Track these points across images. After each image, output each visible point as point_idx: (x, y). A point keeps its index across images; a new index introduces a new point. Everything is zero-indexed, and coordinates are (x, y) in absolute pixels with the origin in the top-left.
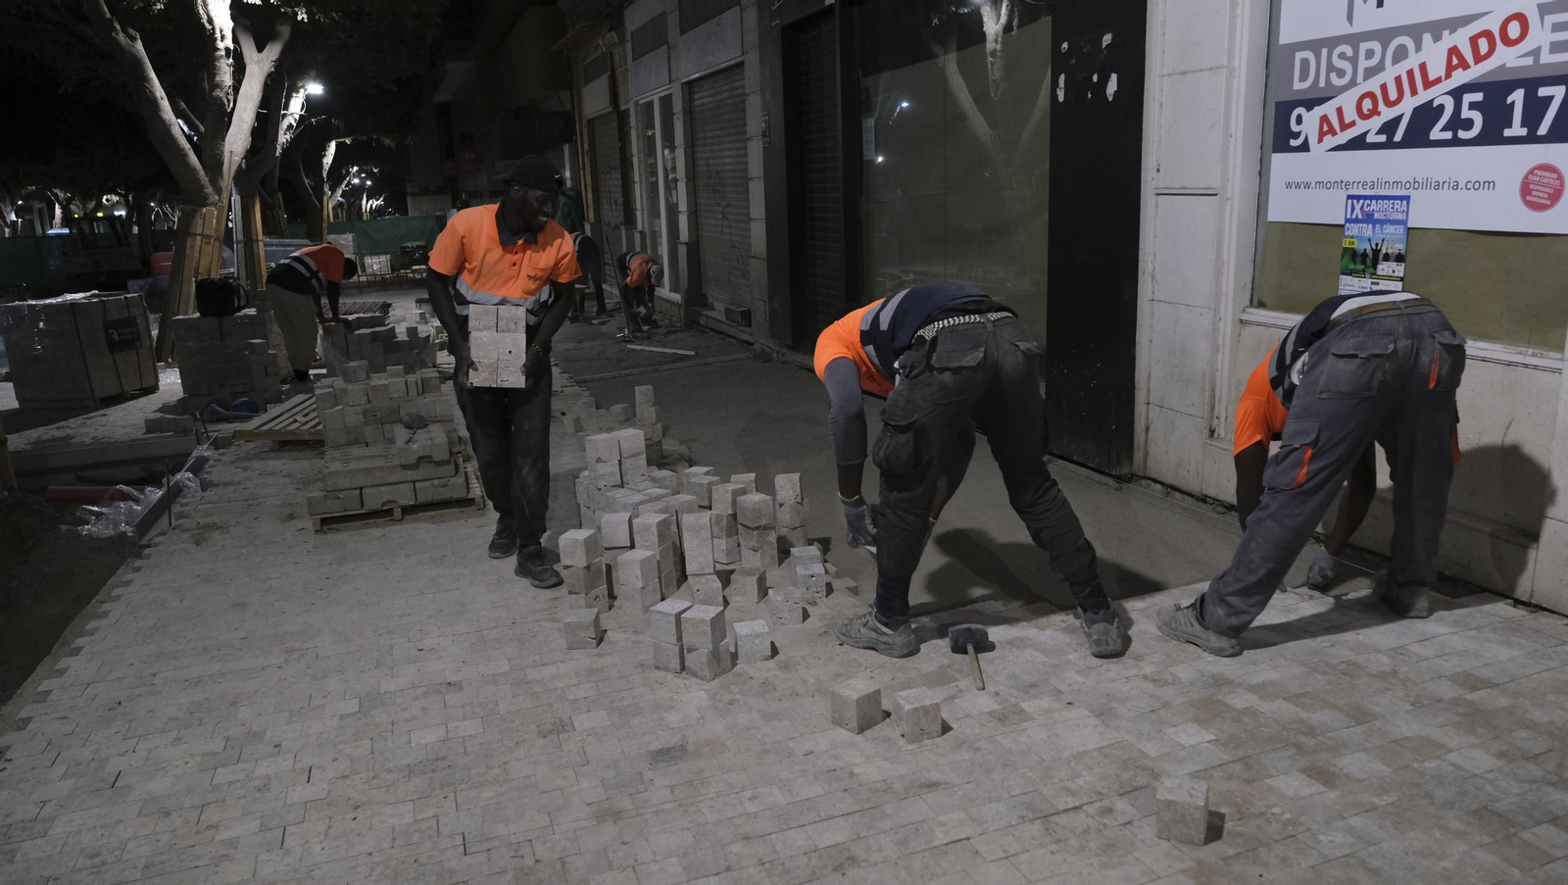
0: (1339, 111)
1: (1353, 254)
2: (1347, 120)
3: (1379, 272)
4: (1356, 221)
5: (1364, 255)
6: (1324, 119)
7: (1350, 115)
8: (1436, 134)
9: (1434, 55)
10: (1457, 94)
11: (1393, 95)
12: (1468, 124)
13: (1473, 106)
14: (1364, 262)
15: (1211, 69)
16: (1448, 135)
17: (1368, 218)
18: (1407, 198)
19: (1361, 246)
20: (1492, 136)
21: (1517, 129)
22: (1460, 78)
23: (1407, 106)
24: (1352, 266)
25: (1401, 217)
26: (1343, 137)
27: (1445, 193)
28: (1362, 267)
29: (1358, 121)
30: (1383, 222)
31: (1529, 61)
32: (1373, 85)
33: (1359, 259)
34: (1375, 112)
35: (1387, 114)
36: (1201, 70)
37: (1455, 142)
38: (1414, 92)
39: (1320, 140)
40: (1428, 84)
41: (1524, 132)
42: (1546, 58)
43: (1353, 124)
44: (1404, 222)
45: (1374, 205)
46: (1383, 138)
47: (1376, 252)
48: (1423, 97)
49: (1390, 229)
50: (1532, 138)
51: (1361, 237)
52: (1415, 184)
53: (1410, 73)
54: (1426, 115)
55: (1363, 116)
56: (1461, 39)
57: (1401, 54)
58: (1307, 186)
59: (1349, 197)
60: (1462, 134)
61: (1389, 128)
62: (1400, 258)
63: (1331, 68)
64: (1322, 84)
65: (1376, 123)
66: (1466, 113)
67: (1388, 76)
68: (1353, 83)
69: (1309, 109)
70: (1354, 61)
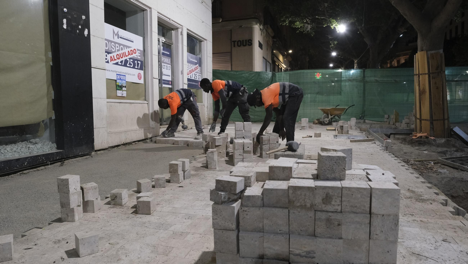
0: (114, 56)
1: (119, 86)
2: (115, 59)
3: (123, 90)
4: (119, 79)
5: (121, 86)
6: (111, 57)
7: (116, 58)
8: (128, 65)
9: (126, 51)
10: (130, 59)
11: (122, 57)
12: (131, 65)
13: (132, 62)
14: (121, 88)
15: (101, 38)
16: (129, 66)
17: (120, 79)
18: (125, 76)
19: (120, 84)
20: (134, 67)
21: (136, 67)
22: (130, 56)
23: (124, 59)
24: (119, 88)
25: (125, 79)
26: (115, 62)
27: (130, 75)
28: (120, 89)
29: (117, 59)
30: (122, 80)
31: (136, 57)
32: (118, 53)
33: (120, 87)
34: (119, 59)
35: (121, 59)
36: (99, 37)
37: (130, 67)
38: (124, 57)
39: (111, 62)
40: (126, 56)
41: (137, 67)
42: (139, 57)
43: (116, 60)
44: (125, 80)
45: (121, 77)
46: (121, 64)
47: (122, 85)
48: (126, 58)
49: (123, 81)
50: (138, 69)
51: (119, 82)
52: (126, 73)
53: (123, 53)
54: (126, 61)
55: (118, 59)
56: (129, 49)
57: (122, 49)
58: (109, 71)
59: (117, 74)
60: (131, 66)
61: (122, 62)
62: (125, 87)
63: (111, 47)
64: (110, 50)
65: (119, 61)
66: (131, 63)
67: (121, 52)
68: (115, 52)
69: (108, 54)
70: (115, 47)
